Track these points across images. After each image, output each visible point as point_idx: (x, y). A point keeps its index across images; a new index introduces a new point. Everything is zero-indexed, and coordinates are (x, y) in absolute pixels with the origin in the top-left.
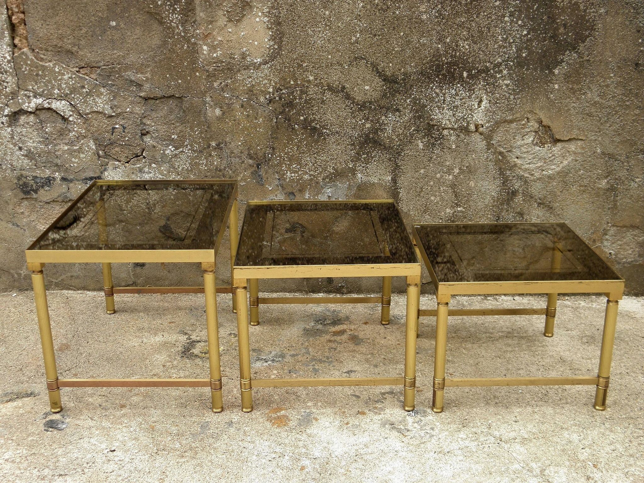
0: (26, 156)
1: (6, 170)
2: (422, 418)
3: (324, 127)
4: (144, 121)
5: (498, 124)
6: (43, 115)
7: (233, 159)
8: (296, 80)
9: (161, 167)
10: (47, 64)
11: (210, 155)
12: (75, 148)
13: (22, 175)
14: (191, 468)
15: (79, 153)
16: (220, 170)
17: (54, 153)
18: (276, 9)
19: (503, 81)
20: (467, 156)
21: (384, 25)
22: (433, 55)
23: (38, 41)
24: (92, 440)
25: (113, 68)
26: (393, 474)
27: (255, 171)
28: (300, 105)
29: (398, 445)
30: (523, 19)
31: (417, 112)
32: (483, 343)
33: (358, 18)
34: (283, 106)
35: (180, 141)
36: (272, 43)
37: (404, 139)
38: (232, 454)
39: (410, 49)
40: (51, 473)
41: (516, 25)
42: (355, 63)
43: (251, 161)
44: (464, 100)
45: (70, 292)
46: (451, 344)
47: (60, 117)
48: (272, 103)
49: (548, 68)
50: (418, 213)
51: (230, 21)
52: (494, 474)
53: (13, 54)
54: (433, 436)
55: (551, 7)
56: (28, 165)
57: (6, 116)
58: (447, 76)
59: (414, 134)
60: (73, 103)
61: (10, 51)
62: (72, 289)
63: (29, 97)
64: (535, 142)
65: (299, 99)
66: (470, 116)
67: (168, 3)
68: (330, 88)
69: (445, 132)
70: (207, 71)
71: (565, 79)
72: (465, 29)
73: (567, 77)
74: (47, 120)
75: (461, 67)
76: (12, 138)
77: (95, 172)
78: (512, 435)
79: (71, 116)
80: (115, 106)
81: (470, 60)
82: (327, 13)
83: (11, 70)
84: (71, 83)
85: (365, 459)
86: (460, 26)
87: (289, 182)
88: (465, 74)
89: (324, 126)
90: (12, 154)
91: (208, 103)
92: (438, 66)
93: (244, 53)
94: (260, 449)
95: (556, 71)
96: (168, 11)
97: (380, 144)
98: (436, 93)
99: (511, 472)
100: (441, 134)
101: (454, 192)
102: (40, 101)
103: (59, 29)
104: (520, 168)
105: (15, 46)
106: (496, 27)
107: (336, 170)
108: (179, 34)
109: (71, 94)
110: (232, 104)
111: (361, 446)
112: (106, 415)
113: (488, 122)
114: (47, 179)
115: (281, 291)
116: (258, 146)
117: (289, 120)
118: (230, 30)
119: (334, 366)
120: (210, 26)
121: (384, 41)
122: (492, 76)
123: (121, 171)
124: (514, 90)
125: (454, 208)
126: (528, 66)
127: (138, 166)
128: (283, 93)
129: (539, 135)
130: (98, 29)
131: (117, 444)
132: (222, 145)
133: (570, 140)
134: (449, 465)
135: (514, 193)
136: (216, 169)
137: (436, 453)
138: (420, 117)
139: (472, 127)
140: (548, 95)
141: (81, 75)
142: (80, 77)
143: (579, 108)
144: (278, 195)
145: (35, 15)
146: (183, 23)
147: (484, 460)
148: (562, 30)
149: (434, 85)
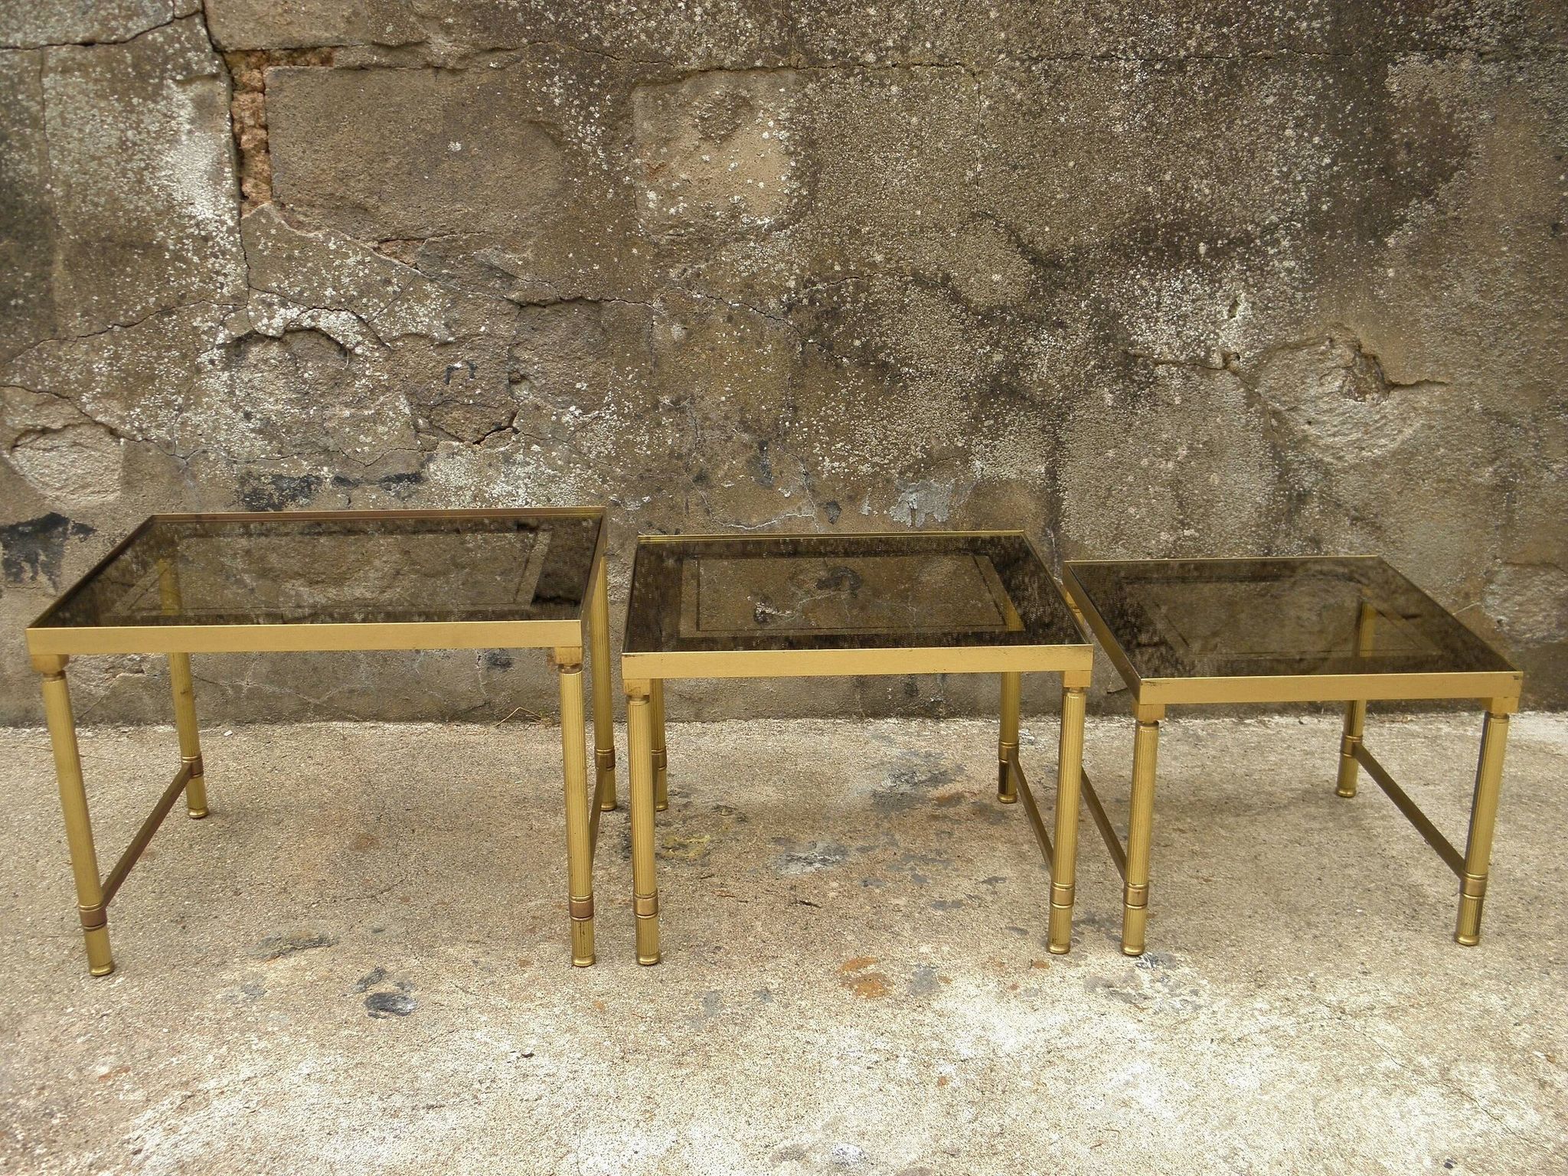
0: (260, 431)
1: (216, 462)
2: (1169, 972)
3: (904, 362)
4: (517, 352)
5: (1269, 352)
6: (299, 344)
7: (707, 433)
8: (845, 263)
9: (551, 451)
10: (311, 235)
11: (659, 424)
12: (366, 413)
13: (249, 474)
14: (704, 1087)
15: (375, 423)
16: (680, 457)
17: (321, 425)
18: (806, 113)
19: (1281, 261)
20: (1204, 419)
21: (1034, 146)
22: (1137, 209)
23: (293, 185)
24: (478, 1035)
25: (454, 240)
26: (1135, 1086)
27: (754, 457)
28: (855, 315)
29: (1132, 1028)
30: (1324, 133)
31: (1101, 328)
32: (1258, 814)
33: (980, 129)
34: (817, 318)
35: (595, 394)
36: (795, 185)
37: (1073, 384)
38: (787, 1057)
39: (1088, 195)
40: (408, 1103)
41: (1309, 146)
42: (971, 225)
43: (746, 437)
44: (1199, 303)
45: (347, 724)
46: (1191, 817)
47: (334, 346)
48: (794, 312)
49: (1374, 235)
50: (1102, 544)
51: (707, 138)
52: (1344, 1081)
53: (240, 214)
54: (1200, 1007)
55: (1380, 108)
56: (264, 451)
57: (220, 347)
58: (1165, 251)
59: (1093, 376)
60: (364, 317)
61: (234, 209)
62: (350, 720)
63: (270, 305)
64: (1345, 390)
65: (852, 302)
66: (1212, 336)
67: (576, 102)
68: (919, 280)
69: (1161, 370)
70: (656, 245)
71: (1408, 257)
72: (1203, 153)
73: (1413, 253)
74: (306, 354)
75: (1194, 233)
76: (232, 393)
77: (409, 465)
78: (1364, 1000)
79: (358, 344)
80: (455, 321)
81: (1214, 218)
82: (914, 120)
83: (234, 249)
84: (361, 274)
85: (1070, 1058)
86: (1193, 147)
87: (826, 480)
88: (1202, 248)
89: (904, 359)
90: (230, 427)
91: (657, 314)
92: (1146, 231)
93: (735, 206)
94: (843, 1045)
95: (1391, 241)
96: (574, 118)
97: (1023, 398)
98: (1141, 287)
99: (1380, 1076)
100: (1151, 374)
101: (1177, 496)
102: (293, 313)
103: (340, 160)
104: (1314, 445)
105: (243, 197)
106: (1266, 149)
107: (929, 454)
108: (596, 167)
109: (361, 297)
110: (708, 314)
111: (1055, 1032)
112: (493, 983)
113: (1251, 347)
114: (302, 480)
115: (806, 716)
116: (762, 403)
117: (830, 348)
118: (706, 158)
119: (957, 870)
120: (665, 150)
121: (1033, 180)
122: (1260, 252)
123: (464, 461)
124: (1303, 281)
125: (1176, 531)
126: (1333, 231)
127: (502, 449)
128: (818, 290)
129: (1354, 375)
130: (422, 159)
131: (534, 1042)
132: (685, 403)
133: (1418, 384)
134: (1248, 1066)
135: (1302, 498)
136: (671, 454)
137: (1215, 1043)
138: (1107, 339)
139: (1217, 359)
140: (1373, 291)
141: (383, 257)
142: (381, 261)
143: (1437, 317)
144: (804, 508)
145: (290, 131)
146: (607, 143)
147: (1318, 1054)
148: (1402, 156)
149: (1139, 270)
